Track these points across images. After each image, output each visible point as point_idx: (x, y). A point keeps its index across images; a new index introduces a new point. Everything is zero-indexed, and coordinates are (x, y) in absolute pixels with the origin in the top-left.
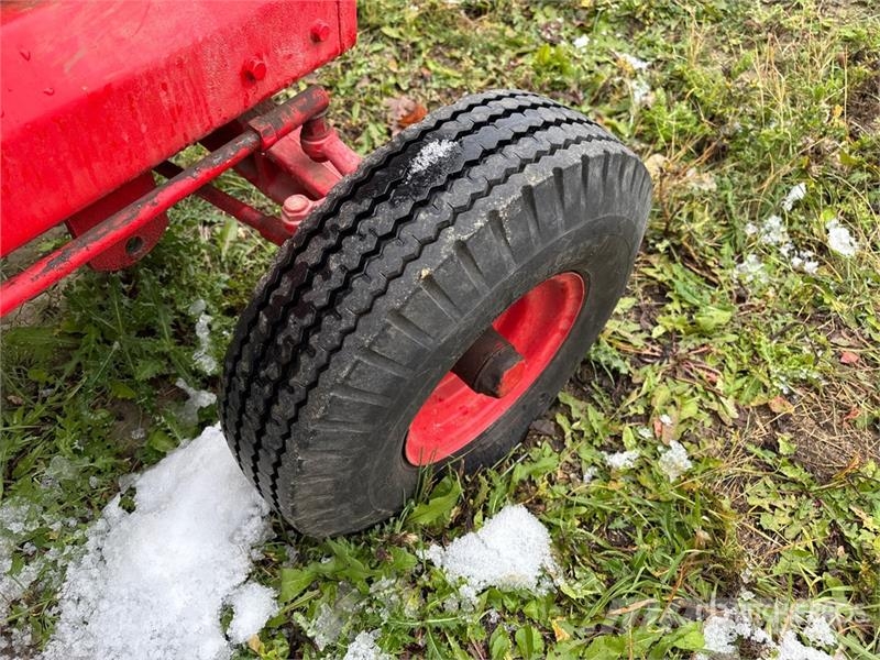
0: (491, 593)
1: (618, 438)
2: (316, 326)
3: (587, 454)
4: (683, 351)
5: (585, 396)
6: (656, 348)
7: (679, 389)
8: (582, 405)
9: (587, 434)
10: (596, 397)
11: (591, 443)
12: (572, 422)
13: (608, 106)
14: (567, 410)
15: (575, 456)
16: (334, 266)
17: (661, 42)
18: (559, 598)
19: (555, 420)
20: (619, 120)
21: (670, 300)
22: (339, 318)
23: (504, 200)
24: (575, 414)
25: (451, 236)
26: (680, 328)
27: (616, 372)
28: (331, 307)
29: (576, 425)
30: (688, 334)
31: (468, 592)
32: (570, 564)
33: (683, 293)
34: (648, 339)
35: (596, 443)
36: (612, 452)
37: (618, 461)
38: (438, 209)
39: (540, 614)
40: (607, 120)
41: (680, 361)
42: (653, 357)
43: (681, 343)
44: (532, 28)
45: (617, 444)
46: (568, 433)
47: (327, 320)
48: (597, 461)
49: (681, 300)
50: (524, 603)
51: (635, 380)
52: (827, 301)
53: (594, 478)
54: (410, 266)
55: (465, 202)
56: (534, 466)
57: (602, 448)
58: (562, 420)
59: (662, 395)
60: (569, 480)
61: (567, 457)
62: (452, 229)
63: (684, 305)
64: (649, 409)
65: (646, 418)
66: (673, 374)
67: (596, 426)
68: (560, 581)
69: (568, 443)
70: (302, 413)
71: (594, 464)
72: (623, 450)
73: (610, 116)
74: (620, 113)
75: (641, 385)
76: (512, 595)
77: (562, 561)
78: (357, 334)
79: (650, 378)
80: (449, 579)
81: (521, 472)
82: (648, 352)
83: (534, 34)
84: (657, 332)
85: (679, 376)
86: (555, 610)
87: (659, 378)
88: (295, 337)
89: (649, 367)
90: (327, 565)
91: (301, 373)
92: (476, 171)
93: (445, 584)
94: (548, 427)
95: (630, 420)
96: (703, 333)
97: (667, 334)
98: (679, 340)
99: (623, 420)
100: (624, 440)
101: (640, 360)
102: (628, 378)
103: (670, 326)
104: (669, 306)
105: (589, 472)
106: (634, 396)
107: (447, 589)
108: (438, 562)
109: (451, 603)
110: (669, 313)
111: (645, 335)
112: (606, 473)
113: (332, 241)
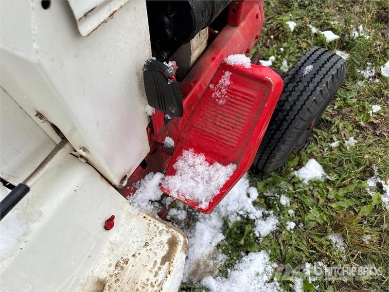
0: (311, 182)
1: (332, 139)
2: (287, 114)
3: (324, 144)
4: (344, 112)
5: (320, 129)
6: (336, 112)
7: (345, 123)
8: (320, 131)
9: (323, 139)
10: (323, 128)
11: (324, 141)
12: (318, 136)
13: (302, 35)
14: (316, 133)
15: (321, 145)
16: (290, 100)
17: (316, 9)
18: (328, 181)
19: (313, 136)
20: (307, 39)
21: (337, 97)
22: (294, 111)
23: (328, 79)
24: (319, 134)
25: (318, 89)
26: (342, 105)
27: (327, 121)
28: (291, 109)
29: (319, 137)
30: (345, 107)
31: (306, 182)
32: (328, 172)
33: (341, 95)
34: (333, 110)
35: (326, 141)
36: (331, 143)
37: (334, 145)
38: (314, 83)
39: (323, 186)
40: (303, 40)
41: (344, 115)
42: (335, 115)
43: (343, 110)
44: (270, 8)
45: (332, 141)
46: (318, 139)
47: (290, 113)
48: (327, 146)
49: (340, 97)
50: (318, 184)
51: (333, 122)
52: (383, 91)
53: (327, 150)
54: (310, 97)
55: (319, 80)
56: (311, 150)
57: (328, 142)
58: (315, 136)
59: (341, 126)
60: (321, 152)
61: (319, 146)
62: (318, 87)
63: (342, 98)
64: (338, 129)
65: (338, 133)
66: (342, 119)
67: (325, 136)
68: (328, 177)
69: (318, 142)
70: (284, 136)
71: (326, 147)
72: (334, 142)
73: (304, 38)
74: (307, 37)
75: (335, 123)
76: (315, 182)
77: (325, 172)
78: (299, 115)
79: (337, 121)
80: (300, 179)
81: (309, 151)
82: (333, 113)
83: (271, 10)
84: (336, 107)
85: (345, 119)
86: (327, 184)
87: (339, 120)
88: (281, 118)
89: (335, 118)
90: (269, 179)
91: (284, 126)
92: (320, 72)
93: (299, 180)
94: (312, 139)
95: (333, 133)
96: (349, 106)
97: (338, 108)
98: (342, 109)
99: (331, 134)
100: (334, 139)
101: (332, 116)
102: (330, 122)
103: (339, 105)
104: (337, 99)
105: (326, 149)
106: (333, 127)
107: (300, 182)
108: (297, 175)
109: (301, 186)
110: (337, 101)
111: (332, 109)
112: (331, 149)
113: (288, 94)
